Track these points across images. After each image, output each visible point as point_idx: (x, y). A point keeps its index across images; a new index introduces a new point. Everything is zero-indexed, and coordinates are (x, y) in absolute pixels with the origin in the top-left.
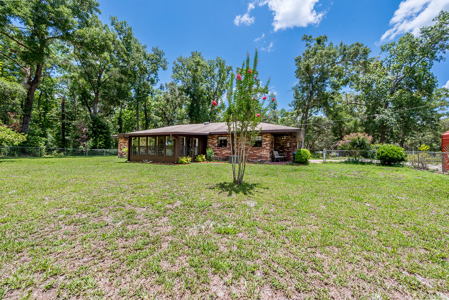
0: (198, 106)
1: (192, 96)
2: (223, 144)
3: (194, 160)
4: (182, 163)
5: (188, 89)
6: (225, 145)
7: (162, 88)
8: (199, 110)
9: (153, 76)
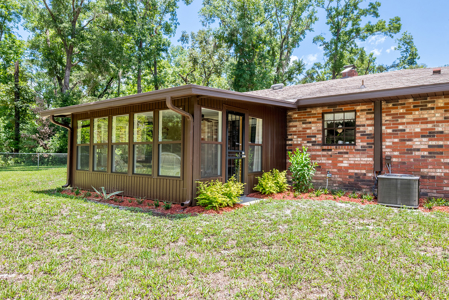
0: (251, 66)
1: (240, 49)
2: (338, 135)
3: (253, 190)
4: (208, 206)
5: (232, 34)
6: (352, 140)
7: (184, 39)
8: (252, 74)
9: (167, 17)
